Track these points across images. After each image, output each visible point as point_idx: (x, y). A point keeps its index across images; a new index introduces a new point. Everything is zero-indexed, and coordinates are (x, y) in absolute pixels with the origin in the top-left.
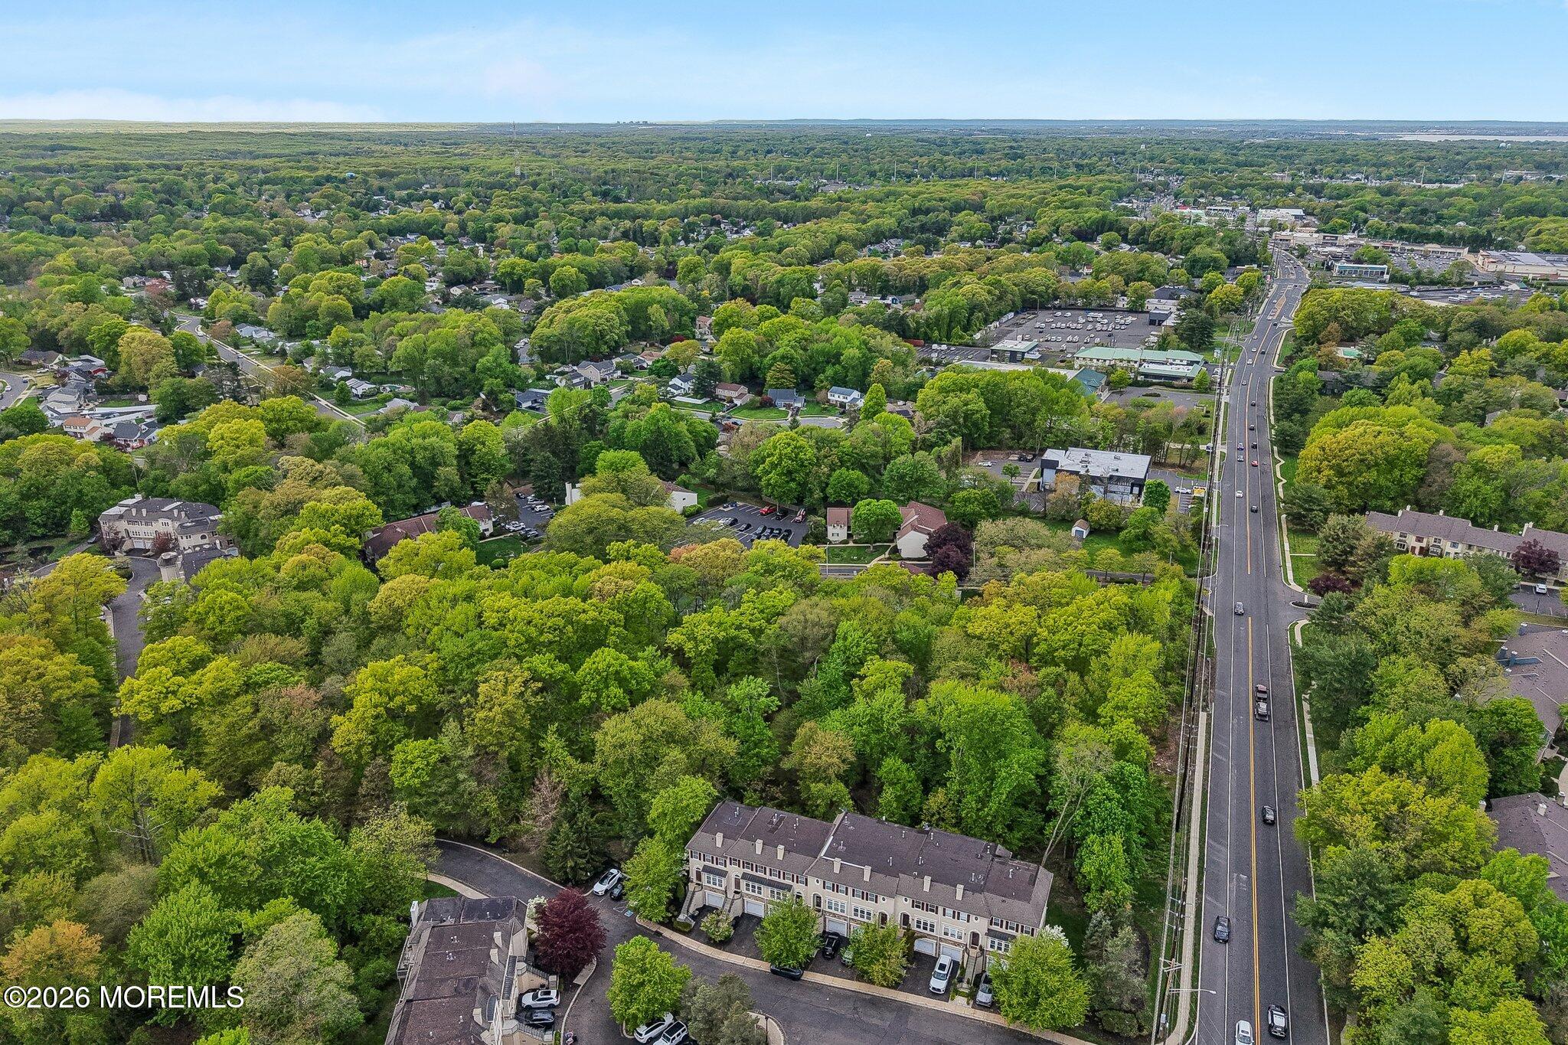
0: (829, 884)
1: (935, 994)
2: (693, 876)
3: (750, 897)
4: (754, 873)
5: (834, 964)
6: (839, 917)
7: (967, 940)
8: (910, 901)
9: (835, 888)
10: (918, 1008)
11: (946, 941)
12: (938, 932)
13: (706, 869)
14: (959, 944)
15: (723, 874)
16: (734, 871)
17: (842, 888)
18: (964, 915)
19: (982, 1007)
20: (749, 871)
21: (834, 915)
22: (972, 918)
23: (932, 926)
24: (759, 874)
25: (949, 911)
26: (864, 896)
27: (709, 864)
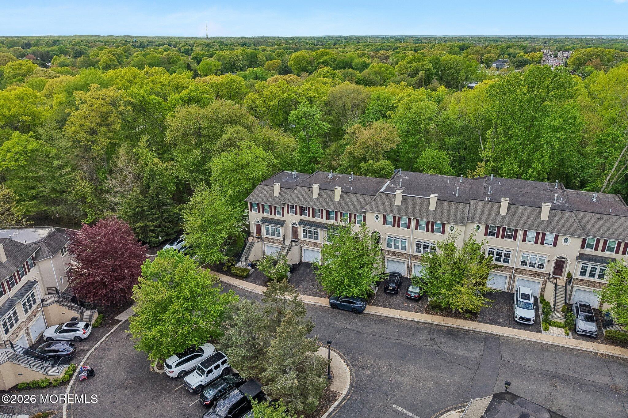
0: (389, 219)
1: (523, 324)
2: (253, 230)
3: (307, 243)
4: (311, 219)
5: (399, 299)
6: (399, 255)
7: (549, 268)
8: (482, 228)
9: (396, 222)
10: (509, 340)
11: (523, 272)
12: (515, 262)
13: (265, 220)
14: (538, 275)
15: (281, 223)
16: (292, 219)
17: (404, 221)
18: (550, 238)
19: (587, 336)
20: (305, 217)
21: (394, 254)
22: (561, 239)
23: (508, 255)
24: (317, 219)
25: (531, 235)
26: (430, 227)
27: (267, 215)
